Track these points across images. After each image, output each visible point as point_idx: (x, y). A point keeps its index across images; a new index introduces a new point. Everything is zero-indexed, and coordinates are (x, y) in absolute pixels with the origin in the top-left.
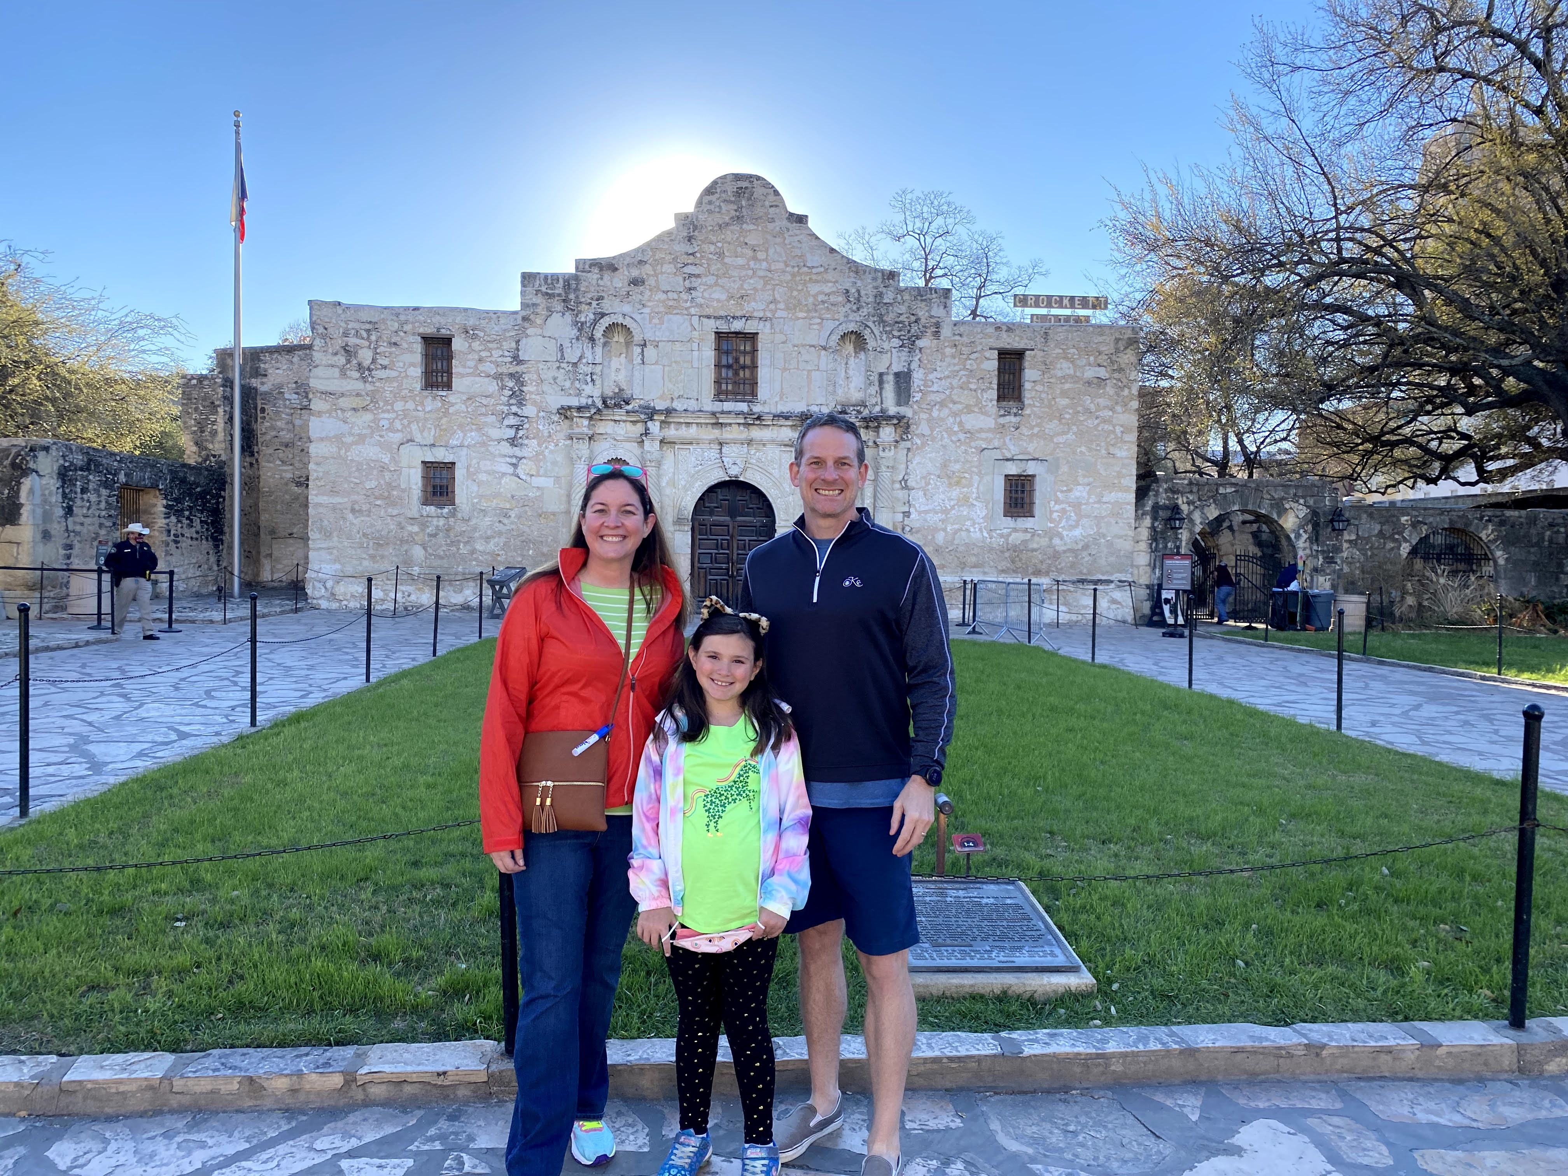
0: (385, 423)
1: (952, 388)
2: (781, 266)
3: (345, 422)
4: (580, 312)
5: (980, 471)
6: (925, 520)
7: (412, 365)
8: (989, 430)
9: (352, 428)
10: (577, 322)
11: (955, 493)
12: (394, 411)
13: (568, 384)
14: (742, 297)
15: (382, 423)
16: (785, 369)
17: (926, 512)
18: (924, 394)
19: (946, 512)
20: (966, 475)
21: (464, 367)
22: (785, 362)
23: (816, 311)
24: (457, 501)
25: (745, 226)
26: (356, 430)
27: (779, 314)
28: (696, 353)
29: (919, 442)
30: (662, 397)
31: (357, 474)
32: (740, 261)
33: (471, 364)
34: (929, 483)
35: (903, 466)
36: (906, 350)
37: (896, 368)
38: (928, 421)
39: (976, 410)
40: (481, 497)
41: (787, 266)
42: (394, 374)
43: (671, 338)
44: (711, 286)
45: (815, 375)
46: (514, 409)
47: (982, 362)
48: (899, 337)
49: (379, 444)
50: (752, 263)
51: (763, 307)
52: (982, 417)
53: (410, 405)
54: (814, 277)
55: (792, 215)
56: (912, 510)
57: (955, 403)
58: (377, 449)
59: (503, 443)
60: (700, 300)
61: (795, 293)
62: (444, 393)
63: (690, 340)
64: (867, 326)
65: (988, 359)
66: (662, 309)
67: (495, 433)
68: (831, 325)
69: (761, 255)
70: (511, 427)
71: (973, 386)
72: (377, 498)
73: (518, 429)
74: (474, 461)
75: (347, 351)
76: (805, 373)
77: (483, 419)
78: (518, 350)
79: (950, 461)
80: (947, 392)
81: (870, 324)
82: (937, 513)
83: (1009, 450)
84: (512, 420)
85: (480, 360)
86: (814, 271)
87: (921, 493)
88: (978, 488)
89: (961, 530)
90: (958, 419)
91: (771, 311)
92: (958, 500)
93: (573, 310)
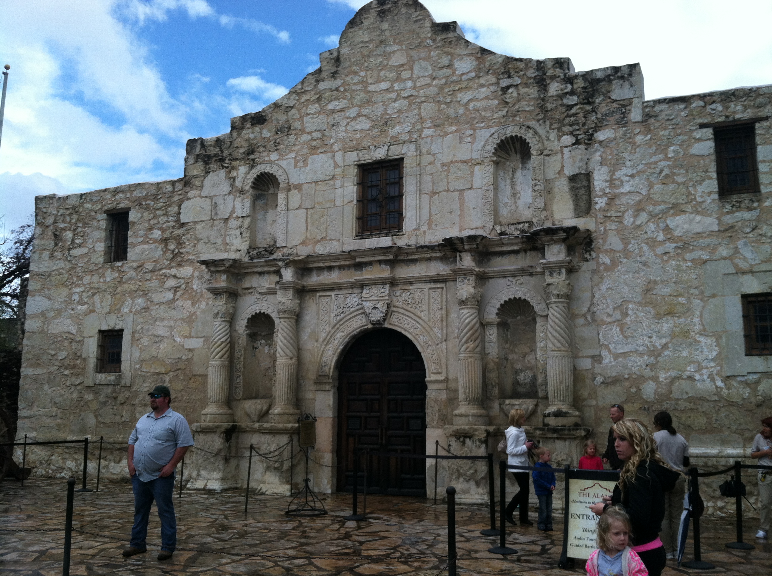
0: (76, 297)
1: (651, 186)
2: (428, 80)
3: (49, 299)
4: (233, 168)
5: (702, 292)
6: (626, 367)
7: (99, 240)
8: (711, 234)
9: (53, 304)
10: (230, 178)
11: (666, 326)
12: (84, 285)
13: (219, 241)
14: (386, 123)
15: (73, 298)
16: (434, 193)
17: (624, 355)
18: (612, 199)
19: (655, 353)
20: (682, 300)
21: (137, 236)
22: (433, 184)
23: (468, 123)
24: (123, 368)
25: (388, 49)
26: (56, 306)
27: (427, 132)
28: (339, 191)
29: (607, 261)
30: (303, 243)
31: (53, 346)
32: (384, 85)
33: (141, 233)
34: (627, 315)
35: (588, 294)
36: (582, 147)
37: (569, 171)
38: (618, 231)
39: (689, 209)
40: (142, 361)
41: (434, 79)
42: (84, 250)
43: (315, 179)
44: (354, 119)
45: (468, 194)
46: (173, 271)
47: (690, 145)
48: (571, 133)
49: (71, 317)
50: (396, 86)
51: (408, 129)
52: (698, 218)
53: (95, 279)
54: (464, 84)
55: (438, 25)
56: (604, 353)
57: (656, 203)
58: (69, 321)
59: (163, 307)
60: (342, 135)
61: (443, 106)
62: (119, 264)
63: (333, 177)
64: (529, 127)
65: (700, 140)
66: (305, 151)
67: (157, 297)
68: (484, 134)
69: (405, 75)
70: (170, 289)
71: (680, 179)
72: (66, 368)
73: (176, 291)
74: (139, 327)
75: (56, 236)
76: (457, 193)
77: (148, 284)
78: (179, 213)
79: (655, 282)
80: (644, 192)
81: (533, 124)
82: (641, 354)
83: (745, 259)
84: (171, 283)
85: (151, 229)
86: (464, 77)
87: (616, 330)
88: (701, 317)
89: (680, 378)
90: (662, 225)
91: (418, 130)
92: (673, 335)
93: (227, 167)
